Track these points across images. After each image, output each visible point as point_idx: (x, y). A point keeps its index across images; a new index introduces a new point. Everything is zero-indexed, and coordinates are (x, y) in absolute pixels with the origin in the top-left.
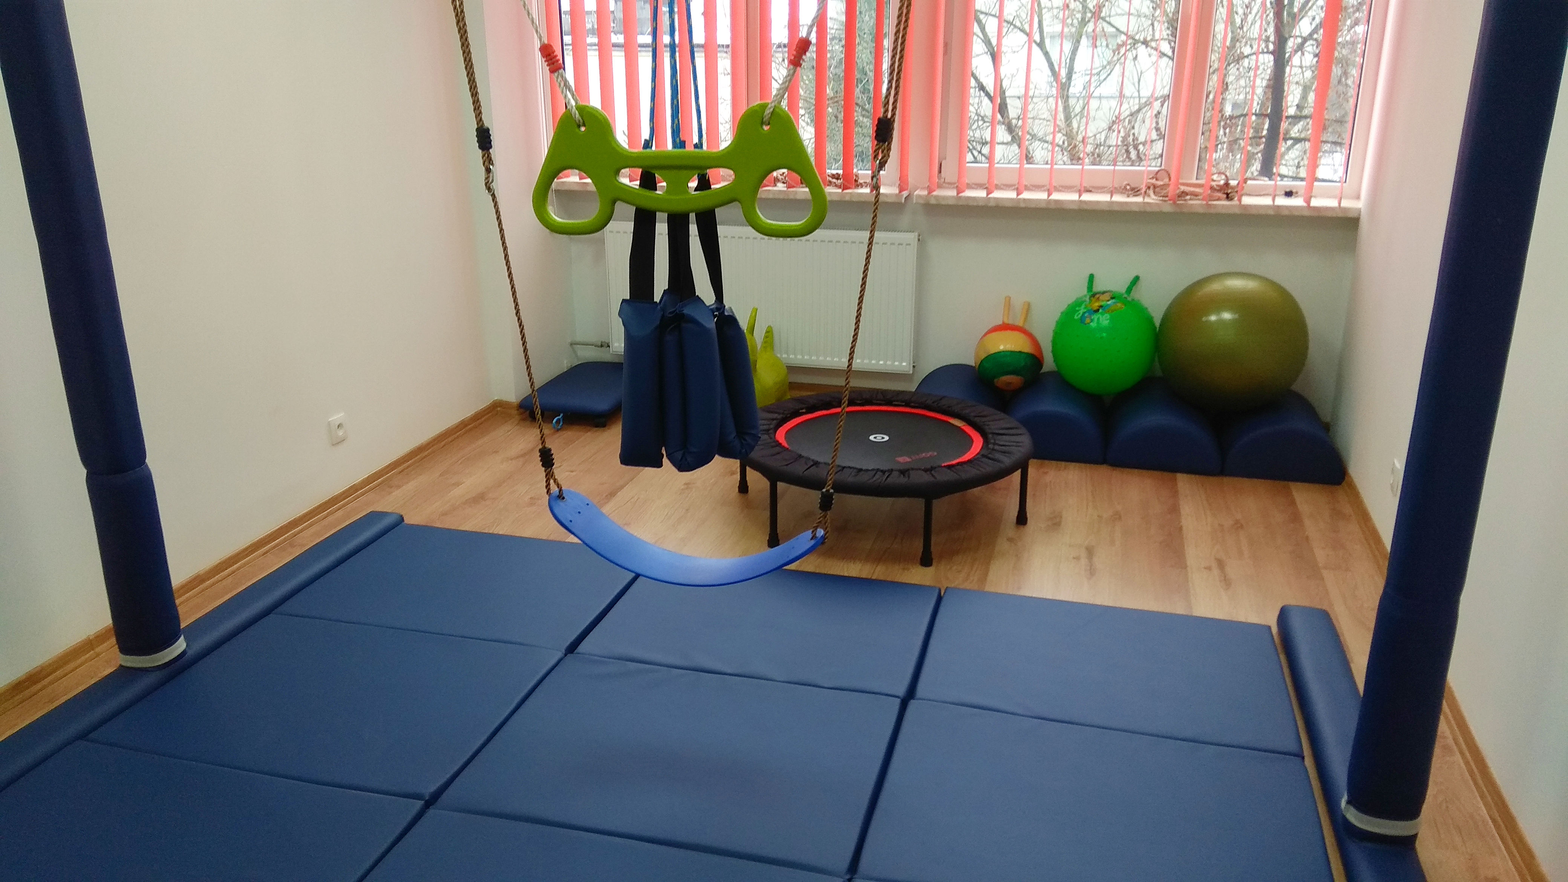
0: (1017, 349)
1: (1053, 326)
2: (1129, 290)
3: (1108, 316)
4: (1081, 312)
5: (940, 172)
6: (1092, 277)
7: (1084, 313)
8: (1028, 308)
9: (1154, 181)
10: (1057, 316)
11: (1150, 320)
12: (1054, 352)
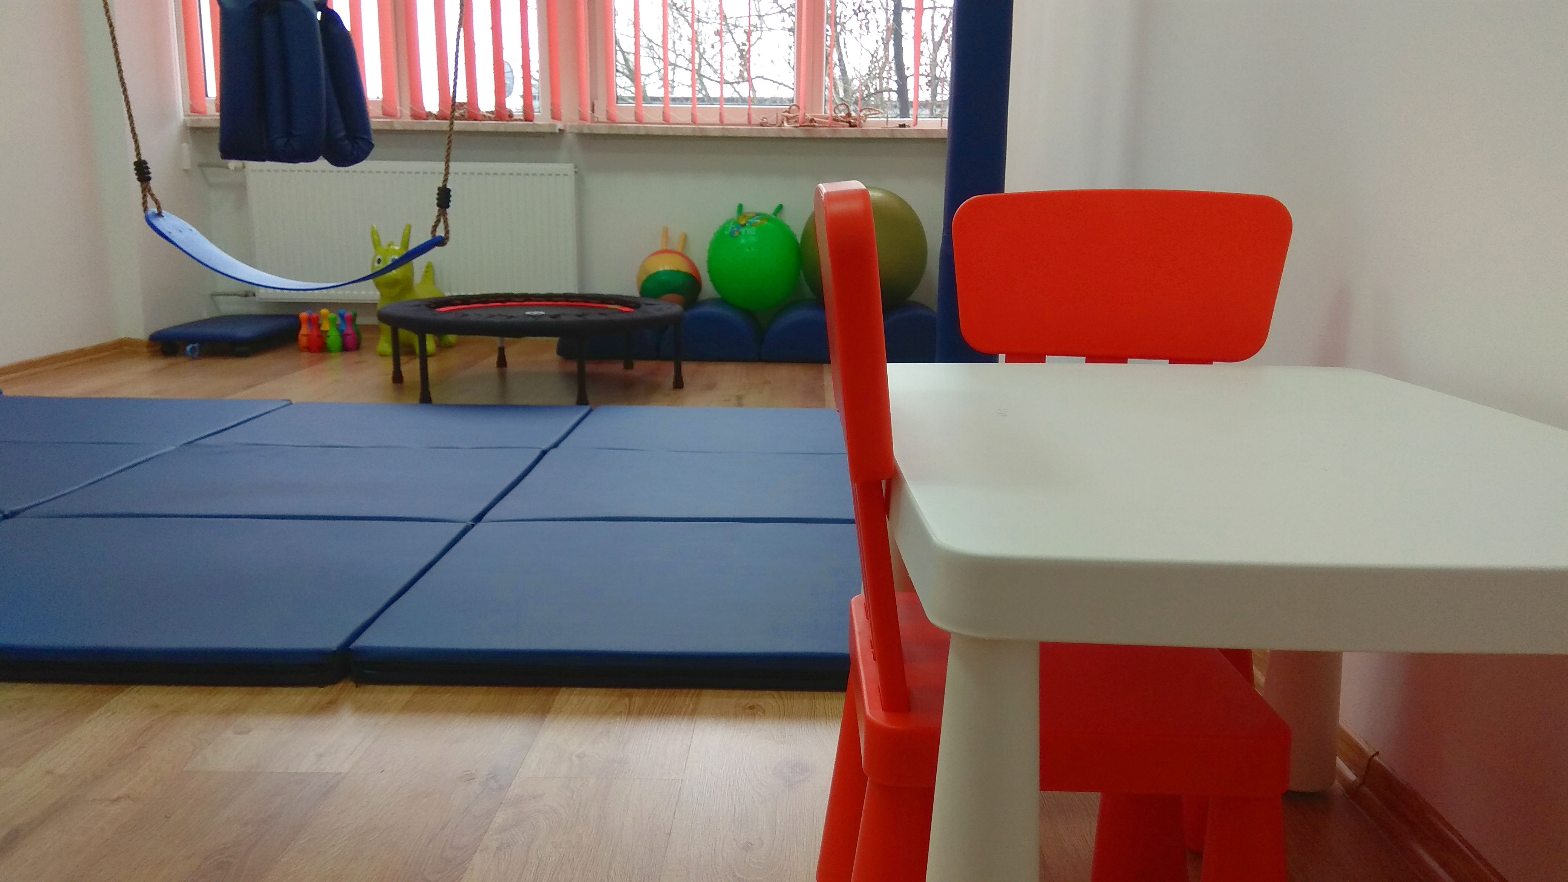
0: (675, 269)
1: (707, 246)
2: (775, 214)
3: (754, 228)
4: (730, 228)
5: (593, 111)
6: (740, 206)
7: (733, 228)
8: (685, 239)
9: (787, 114)
10: (710, 237)
11: (792, 236)
12: (710, 272)
